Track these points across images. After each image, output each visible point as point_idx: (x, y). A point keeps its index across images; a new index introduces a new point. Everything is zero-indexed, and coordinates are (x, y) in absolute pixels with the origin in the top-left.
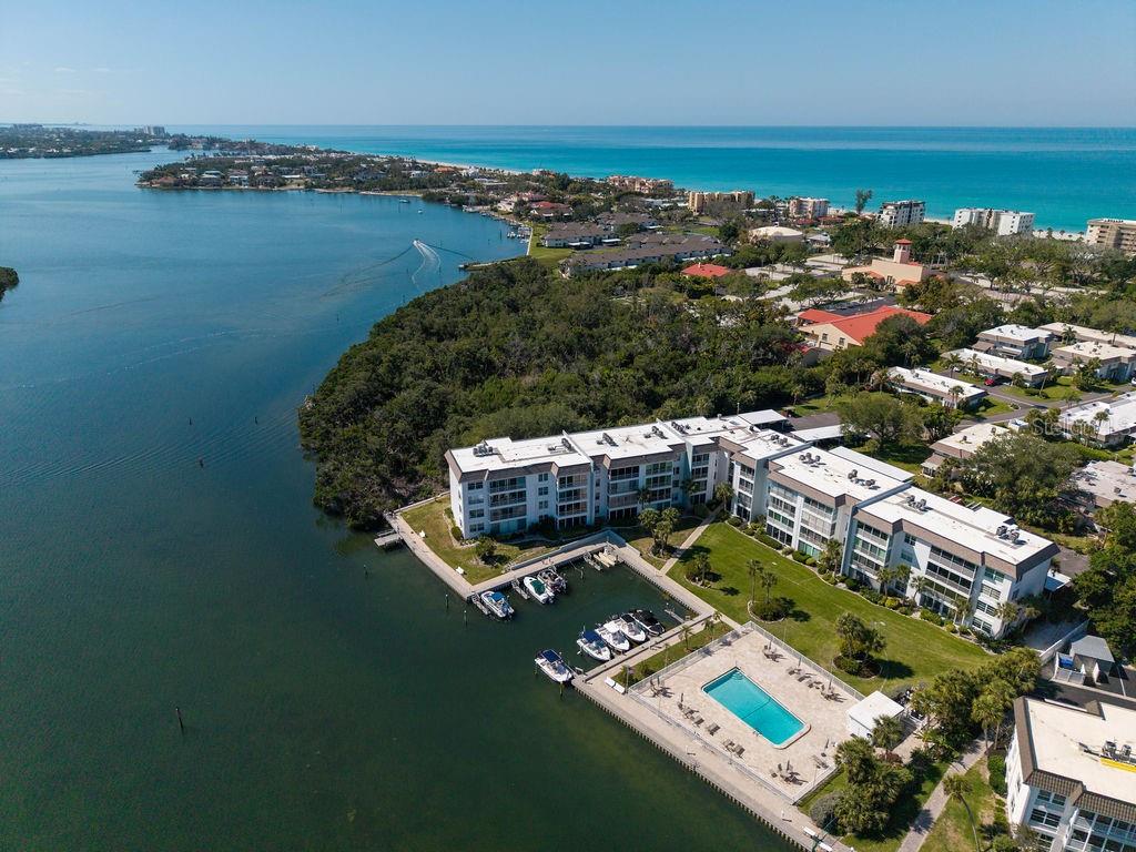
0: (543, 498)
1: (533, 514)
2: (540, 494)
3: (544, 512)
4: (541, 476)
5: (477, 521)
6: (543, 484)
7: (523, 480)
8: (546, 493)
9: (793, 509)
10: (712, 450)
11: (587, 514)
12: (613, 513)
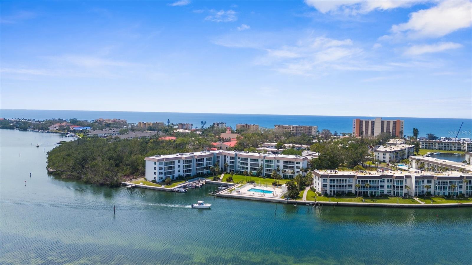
0: (179, 169)
1: (176, 174)
2: (178, 167)
3: (179, 173)
4: (178, 161)
5: (161, 176)
6: (179, 164)
7: (174, 162)
8: (180, 167)
9: (247, 163)
10: (220, 155)
11: (192, 173)
12: (198, 173)
